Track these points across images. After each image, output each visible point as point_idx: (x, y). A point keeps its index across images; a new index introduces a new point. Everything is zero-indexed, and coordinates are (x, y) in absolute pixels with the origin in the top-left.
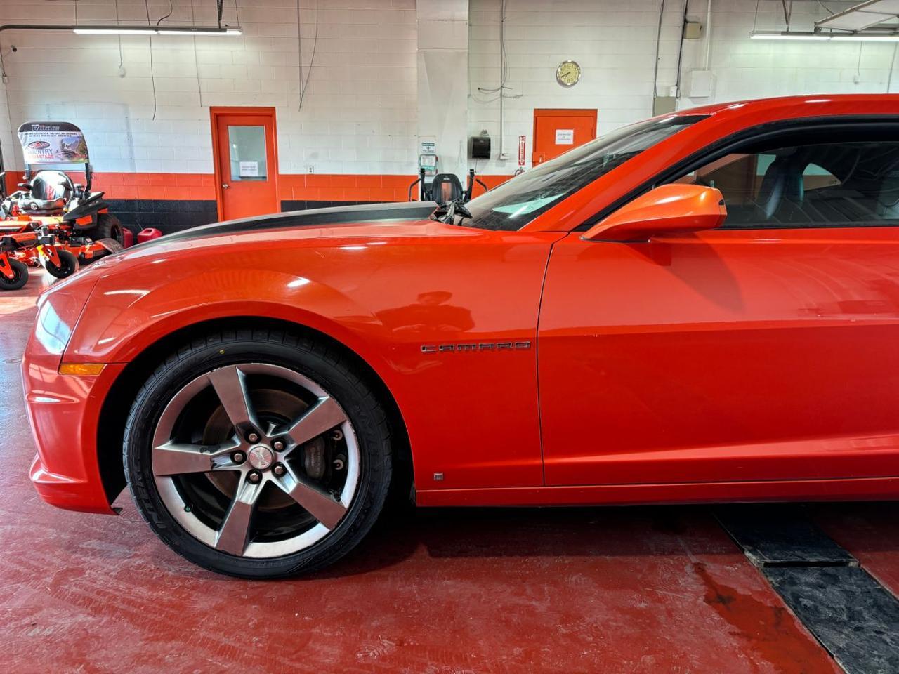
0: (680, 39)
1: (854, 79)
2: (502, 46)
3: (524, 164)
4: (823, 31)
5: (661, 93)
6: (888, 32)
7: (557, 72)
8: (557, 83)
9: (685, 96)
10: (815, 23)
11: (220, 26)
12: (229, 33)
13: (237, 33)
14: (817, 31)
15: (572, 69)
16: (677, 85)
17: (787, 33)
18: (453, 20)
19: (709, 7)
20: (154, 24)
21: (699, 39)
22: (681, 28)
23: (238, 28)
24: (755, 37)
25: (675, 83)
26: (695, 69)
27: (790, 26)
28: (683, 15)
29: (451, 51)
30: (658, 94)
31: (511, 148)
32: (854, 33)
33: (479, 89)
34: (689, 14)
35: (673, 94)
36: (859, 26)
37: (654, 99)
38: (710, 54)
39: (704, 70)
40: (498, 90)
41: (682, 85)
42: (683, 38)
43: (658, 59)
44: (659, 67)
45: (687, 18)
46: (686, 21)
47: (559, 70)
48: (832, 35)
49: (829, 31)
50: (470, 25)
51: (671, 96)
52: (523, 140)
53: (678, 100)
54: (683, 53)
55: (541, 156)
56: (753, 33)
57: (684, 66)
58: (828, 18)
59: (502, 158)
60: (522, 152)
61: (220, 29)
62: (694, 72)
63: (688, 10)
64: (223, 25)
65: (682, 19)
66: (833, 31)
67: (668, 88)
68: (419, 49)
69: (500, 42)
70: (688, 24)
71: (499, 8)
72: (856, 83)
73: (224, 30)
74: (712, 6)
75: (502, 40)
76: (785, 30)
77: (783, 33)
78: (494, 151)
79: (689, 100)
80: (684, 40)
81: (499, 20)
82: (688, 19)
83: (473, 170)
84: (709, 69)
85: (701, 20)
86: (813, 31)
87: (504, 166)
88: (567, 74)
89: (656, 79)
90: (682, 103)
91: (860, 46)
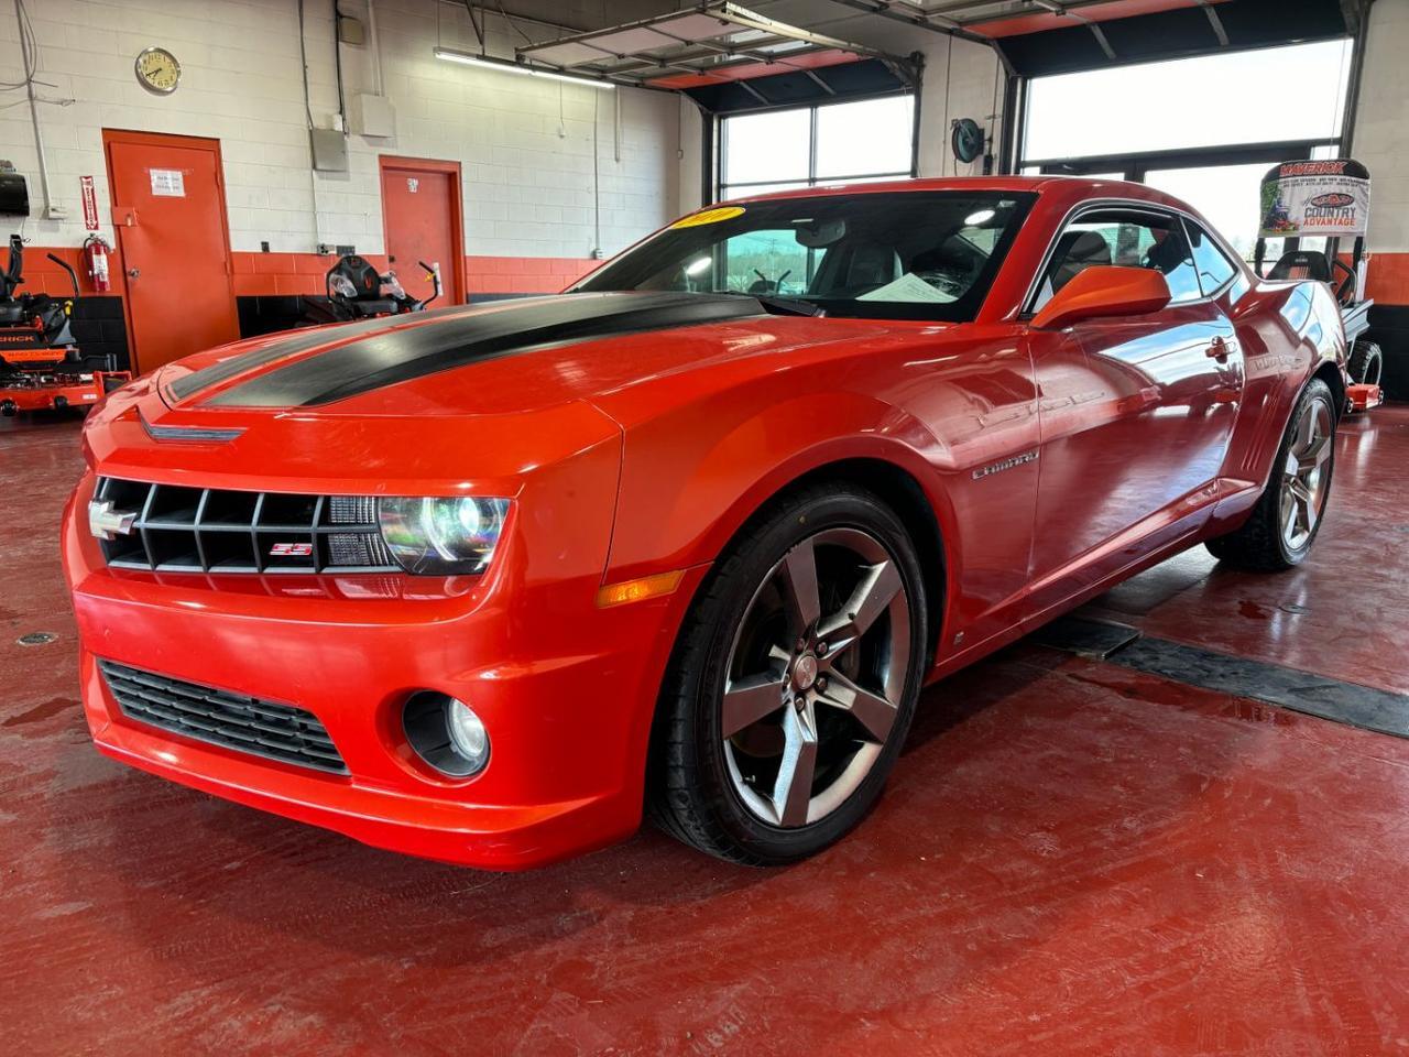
0: (334, 40)
1: (559, 131)
3: (96, 228)
4: (527, 62)
5: (319, 123)
6: (594, 74)
7: (137, 66)
8: (139, 85)
9: (355, 133)
10: (516, 49)
14: (519, 62)
15: (164, 62)
16: (341, 113)
17: (482, 57)
21: (362, 46)
22: (333, 24)
24: (444, 56)
25: (338, 111)
26: (363, 91)
27: (486, 48)
28: (332, 4)
30: (314, 124)
31: (66, 197)
32: (561, 70)
34: (341, 5)
35: (338, 127)
36: (569, 62)
37: (311, 131)
38: (382, 72)
39: (376, 94)
40: (22, 85)
41: (349, 115)
42: (337, 41)
43: (305, 67)
44: (308, 80)
45: (340, 9)
46: (338, 14)
47: (141, 60)
48: (535, 68)
51: (336, 129)
52: (88, 183)
53: (347, 138)
54: (342, 64)
55: (129, 215)
56: (440, 51)
57: (345, 84)
58: (537, 45)
59: (52, 214)
60: (89, 205)
62: (362, 96)
65: (333, 12)
66: (534, 63)
67: (329, 117)
70: (342, 19)
72: (562, 137)
76: (481, 53)
77: (479, 57)
78: (34, 201)
79: (363, 139)
80: (340, 44)
82: (342, 12)
83: (18, 237)
84: (383, 95)
85: (361, 17)
86: (514, 59)
87: (57, 230)
88: (157, 72)
89: (307, 100)
90: (353, 142)
91: (559, 87)
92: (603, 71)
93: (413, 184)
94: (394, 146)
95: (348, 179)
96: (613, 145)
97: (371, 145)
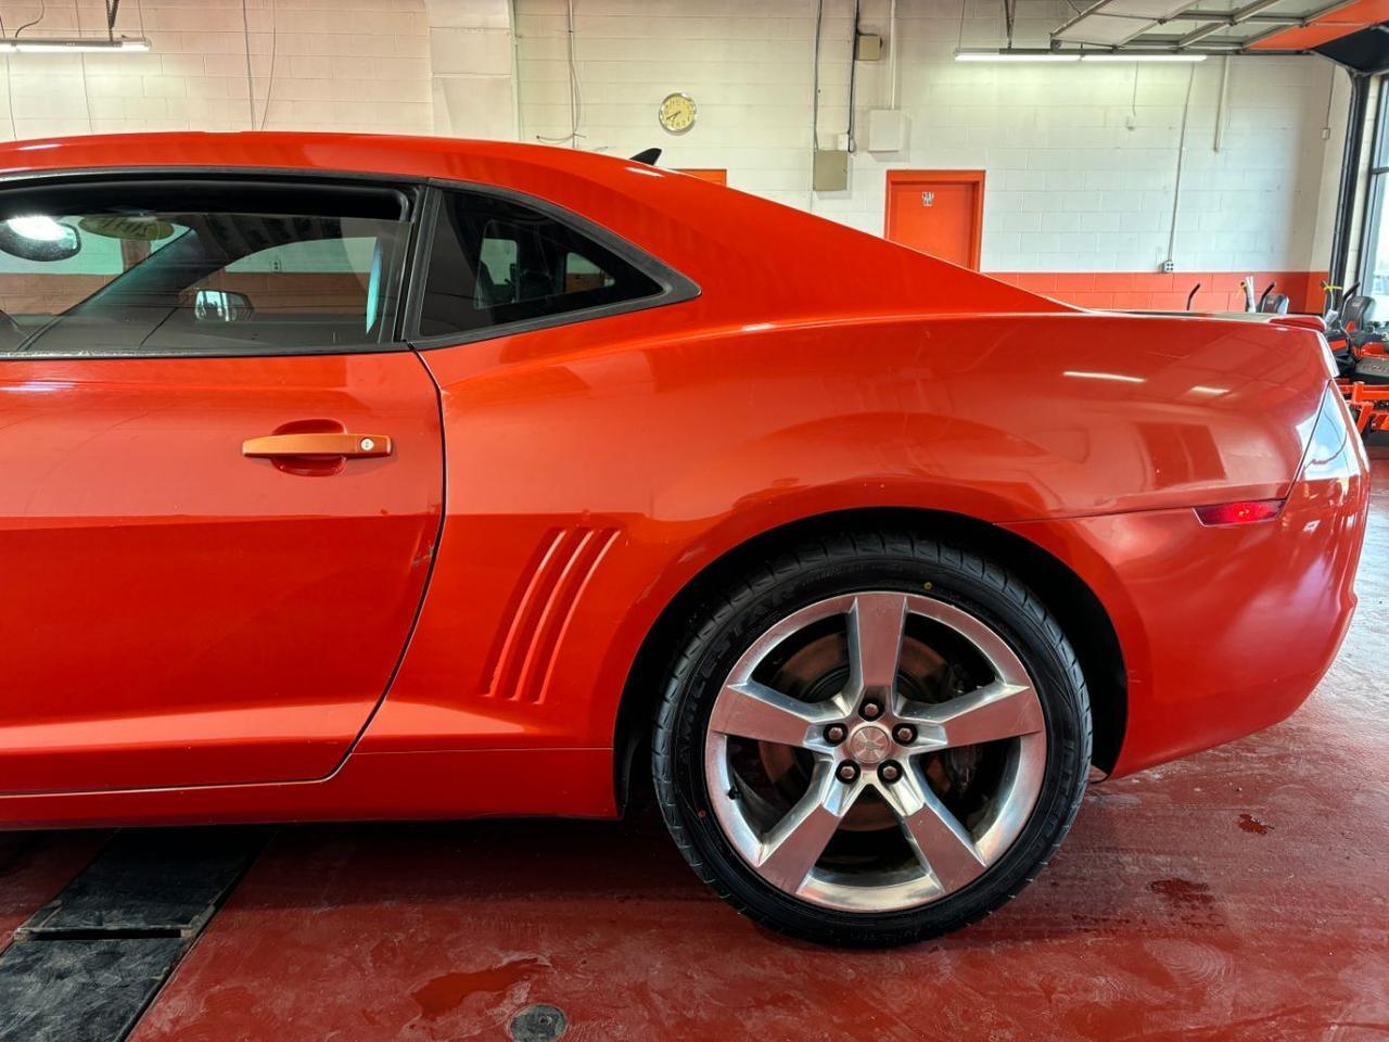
0: (851, 57)
1: (1128, 122)
2: (572, 70)
4: (1066, 46)
5: (825, 145)
7: (661, 112)
8: (660, 128)
9: (861, 149)
10: (1051, 34)
11: (111, 38)
12: (126, 48)
13: (139, 48)
14: (1055, 48)
15: (683, 106)
16: (849, 133)
17: (1009, 51)
18: (486, 29)
19: (893, 12)
20: (10, 35)
21: (881, 62)
22: (852, 44)
23: (143, 40)
24: (962, 58)
25: (847, 130)
26: (877, 108)
27: (1013, 40)
28: (853, 23)
29: (487, 77)
30: (820, 147)
32: (1117, 49)
33: (538, 137)
34: (862, 22)
35: (844, 147)
37: (815, 154)
38: (899, 86)
39: (889, 108)
40: (568, 139)
41: (857, 133)
42: (855, 58)
43: (817, 91)
44: (819, 104)
45: (859, 29)
46: (858, 33)
47: (663, 108)
48: (1083, 52)
49: (1078, 46)
50: (518, 36)
51: (841, 149)
53: (852, 156)
54: (857, 83)
56: (958, 51)
57: (858, 102)
58: (1065, 25)
61: (112, 42)
62: (873, 112)
63: (861, 16)
64: (116, 35)
65: (853, 31)
66: (1085, 47)
67: (835, 138)
68: (434, 73)
69: (568, 63)
70: (861, 38)
71: (565, 10)
72: (1131, 128)
73: (118, 43)
74: (896, 9)
75: (570, 61)
76: (1006, 46)
77: (1002, 51)
79: (870, 155)
80: (857, 63)
81: (566, 29)
82: (862, 30)
84: (898, 107)
85: (882, 32)
86: (1049, 47)
88: (676, 114)
89: (815, 123)
90: (859, 161)
91: (1135, 69)
92: (1177, 42)
93: (928, 198)
94: (907, 160)
95: (850, 197)
96: (1213, 131)
97: (879, 160)
